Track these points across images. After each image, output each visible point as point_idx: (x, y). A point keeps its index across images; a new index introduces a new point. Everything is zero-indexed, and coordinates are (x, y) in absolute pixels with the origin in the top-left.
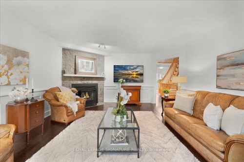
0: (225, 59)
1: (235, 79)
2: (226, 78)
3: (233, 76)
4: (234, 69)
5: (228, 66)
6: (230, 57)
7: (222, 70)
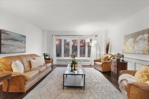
0: (8, 34)
1: (13, 47)
2: (8, 46)
3: (13, 46)
4: (13, 42)
5: (10, 39)
6: (11, 35)
7: (5, 41)
